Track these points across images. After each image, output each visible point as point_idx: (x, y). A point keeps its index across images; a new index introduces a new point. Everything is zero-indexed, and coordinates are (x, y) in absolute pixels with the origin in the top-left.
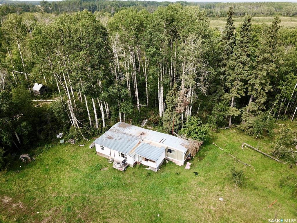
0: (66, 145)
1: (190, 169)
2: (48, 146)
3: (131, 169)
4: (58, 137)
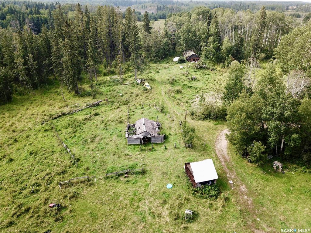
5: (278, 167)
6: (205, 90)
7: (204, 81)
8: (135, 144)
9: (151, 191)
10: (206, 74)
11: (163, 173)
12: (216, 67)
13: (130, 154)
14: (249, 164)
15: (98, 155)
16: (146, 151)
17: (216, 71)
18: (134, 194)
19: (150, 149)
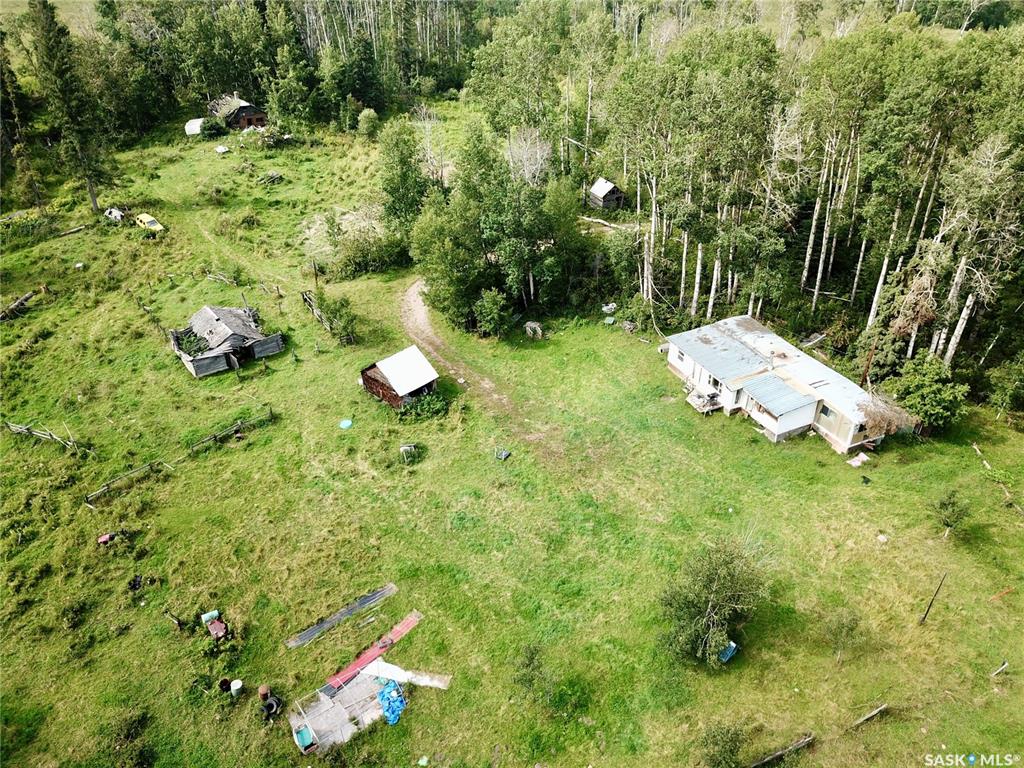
0: (613, 331)
1: (859, 467)
2: (579, 320)
3: (723, 418)
4: (605, 309)
5: (535, 331)
6: (318, 206)
7: (304, 181)
8: (215, 371)
9: (312, 443)
10: (301, 161)
11: (319, 406)
12: (318, 135)
13: (218, 395)
14: (484, 341)
15: (133, 421)
16: (252, 378)
17: (326, 145)
18: (279, 460)
19: (261, 371)
